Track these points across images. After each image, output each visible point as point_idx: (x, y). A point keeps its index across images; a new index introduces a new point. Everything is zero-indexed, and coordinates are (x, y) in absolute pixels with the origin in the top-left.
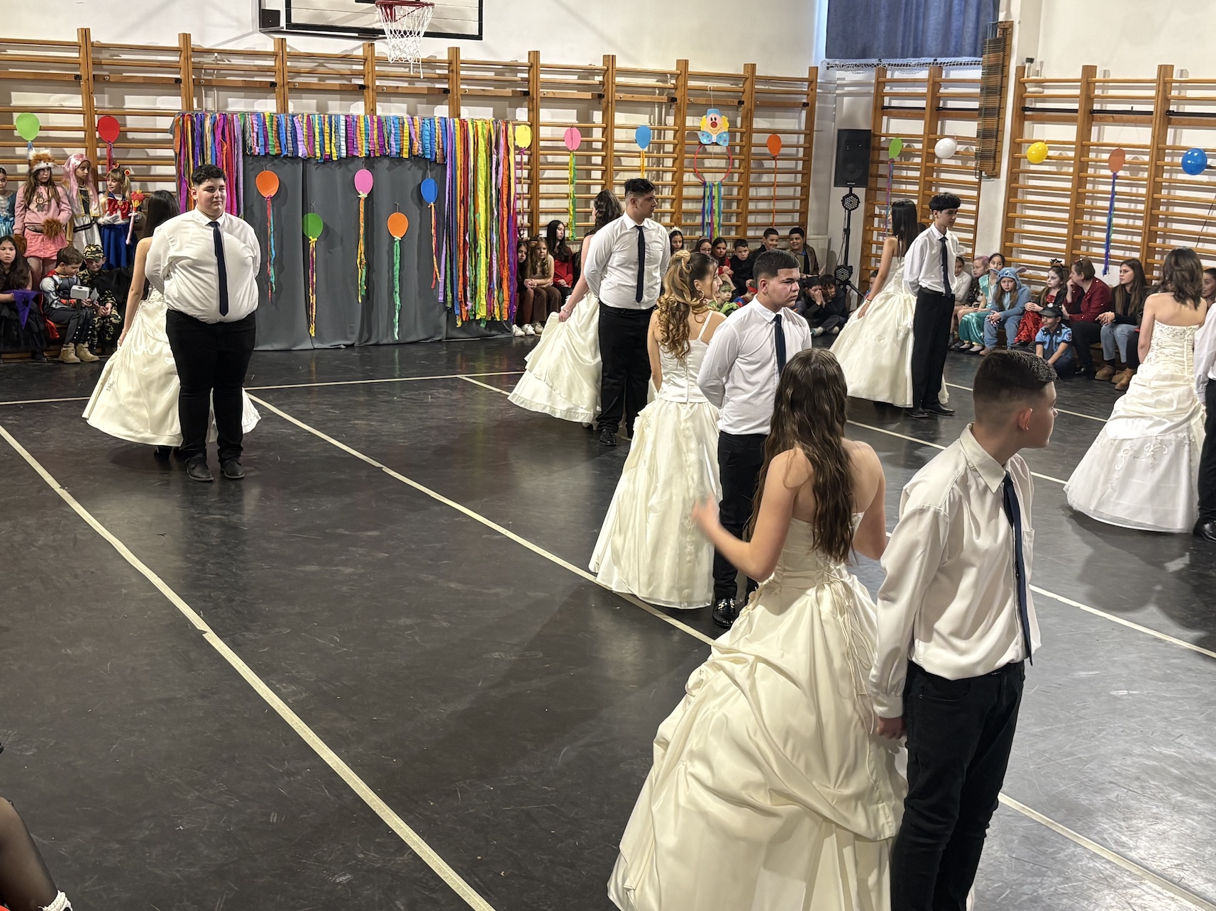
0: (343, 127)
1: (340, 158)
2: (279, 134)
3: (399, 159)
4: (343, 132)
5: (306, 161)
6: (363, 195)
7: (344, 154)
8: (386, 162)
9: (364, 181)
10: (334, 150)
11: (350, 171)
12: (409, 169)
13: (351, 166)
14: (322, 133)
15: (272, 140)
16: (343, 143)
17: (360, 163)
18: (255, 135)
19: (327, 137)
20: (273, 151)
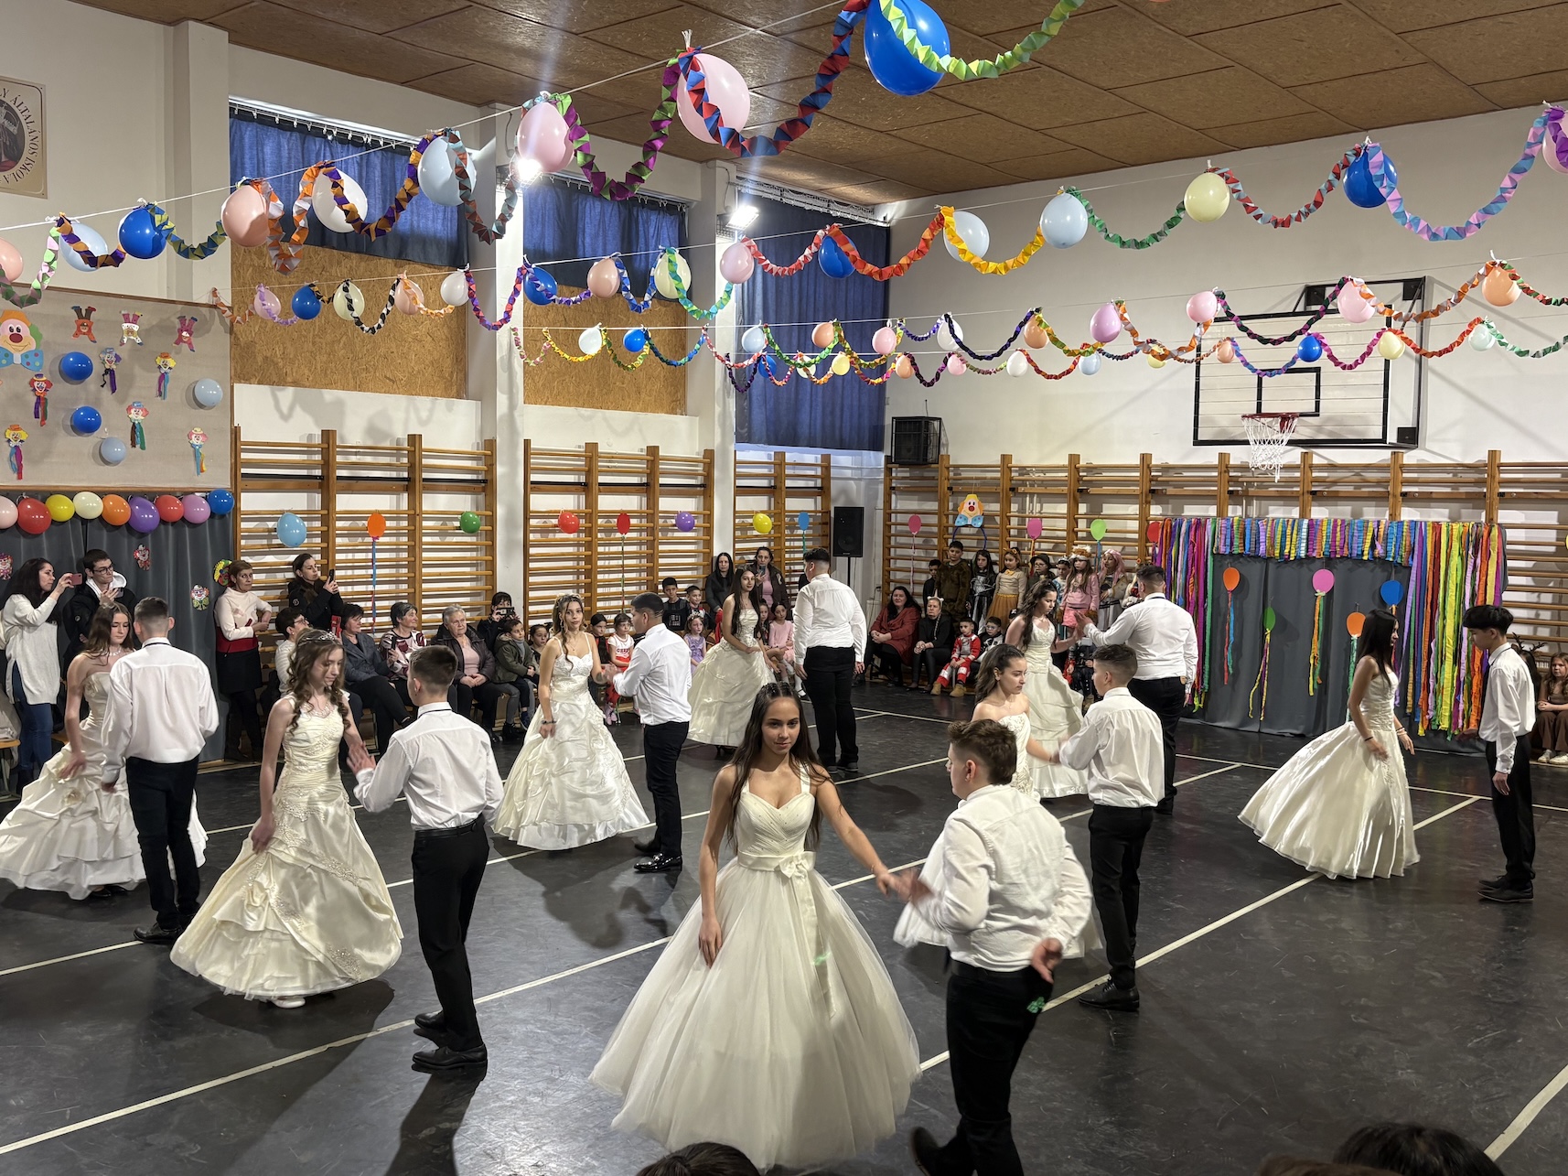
0: (1305, 530)
1: (1298, 559)
2: (1245, 535)
3: (1359, 561)
4: (1304, 534)
5: (1268, 560)
6: (1321, 594)
7: (1303, 554)
8: (1350, 564)
9: (1323, 581)
10: (1293, 551)
11: (1310, 570)
12: (1372, 571)
13: (1312, 566)
14: (1284, 535)
15: (1236, 543)
16: (1304, 545)
17: (1318, 563)
18: (1223, 537)
19: (1288, 539)
20: (1237, 551)
